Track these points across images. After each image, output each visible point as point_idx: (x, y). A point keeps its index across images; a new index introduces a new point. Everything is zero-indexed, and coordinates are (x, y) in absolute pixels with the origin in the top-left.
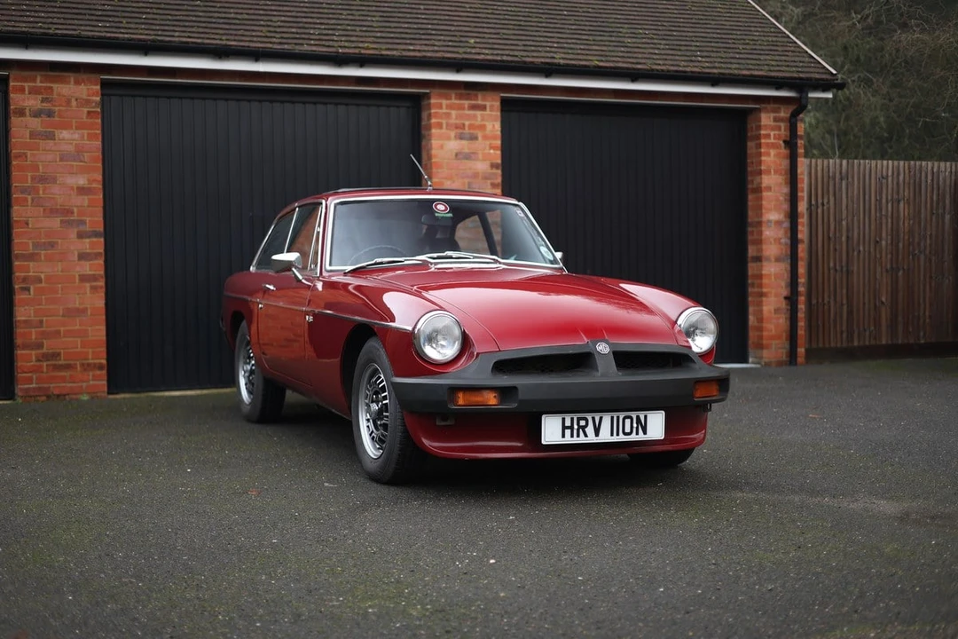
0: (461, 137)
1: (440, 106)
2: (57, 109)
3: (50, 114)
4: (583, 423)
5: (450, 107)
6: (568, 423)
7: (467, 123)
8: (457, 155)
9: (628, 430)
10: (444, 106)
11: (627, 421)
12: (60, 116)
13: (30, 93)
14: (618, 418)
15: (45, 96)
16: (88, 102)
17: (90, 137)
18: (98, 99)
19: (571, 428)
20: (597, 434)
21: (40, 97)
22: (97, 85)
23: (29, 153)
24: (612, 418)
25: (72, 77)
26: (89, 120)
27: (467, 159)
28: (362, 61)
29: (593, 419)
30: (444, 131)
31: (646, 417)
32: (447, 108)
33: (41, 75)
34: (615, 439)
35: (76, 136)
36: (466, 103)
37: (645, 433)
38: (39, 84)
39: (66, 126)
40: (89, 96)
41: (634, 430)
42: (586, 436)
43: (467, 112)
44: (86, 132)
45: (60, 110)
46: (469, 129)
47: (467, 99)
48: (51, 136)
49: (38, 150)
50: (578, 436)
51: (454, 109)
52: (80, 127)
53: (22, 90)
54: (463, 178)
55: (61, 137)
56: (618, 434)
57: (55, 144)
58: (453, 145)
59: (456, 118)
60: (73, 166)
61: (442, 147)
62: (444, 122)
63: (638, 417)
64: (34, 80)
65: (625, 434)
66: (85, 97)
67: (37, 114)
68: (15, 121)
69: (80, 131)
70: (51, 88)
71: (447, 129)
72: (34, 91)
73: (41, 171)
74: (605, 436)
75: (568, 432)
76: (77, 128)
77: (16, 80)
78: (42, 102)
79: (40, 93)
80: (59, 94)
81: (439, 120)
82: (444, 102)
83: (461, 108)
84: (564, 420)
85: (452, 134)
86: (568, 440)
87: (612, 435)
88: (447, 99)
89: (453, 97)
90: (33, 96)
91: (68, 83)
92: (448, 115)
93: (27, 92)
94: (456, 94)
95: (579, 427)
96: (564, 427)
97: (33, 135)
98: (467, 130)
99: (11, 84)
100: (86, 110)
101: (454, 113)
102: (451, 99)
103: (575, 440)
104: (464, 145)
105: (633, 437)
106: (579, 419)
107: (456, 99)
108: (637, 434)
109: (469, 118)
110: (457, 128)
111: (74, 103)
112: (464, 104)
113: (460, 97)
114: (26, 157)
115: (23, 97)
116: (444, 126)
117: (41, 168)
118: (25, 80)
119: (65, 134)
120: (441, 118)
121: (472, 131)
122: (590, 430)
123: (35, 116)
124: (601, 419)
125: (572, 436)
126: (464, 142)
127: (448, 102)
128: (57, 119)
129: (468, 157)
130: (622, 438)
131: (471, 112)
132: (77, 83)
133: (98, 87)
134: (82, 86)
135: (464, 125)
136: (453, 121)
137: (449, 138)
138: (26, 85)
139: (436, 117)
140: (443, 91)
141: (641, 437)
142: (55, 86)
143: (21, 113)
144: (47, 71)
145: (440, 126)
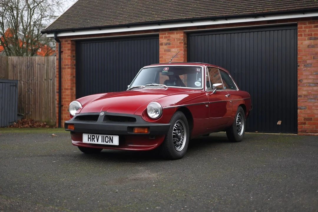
0: (310, 39)
1: (302, 28)
2: (171, 42)
3: (169, 44)
4: (93, 137)
5: (305, 28)
6: (90, 137)
7: (313, 33)
8: (308, 46)
9: (107, 141)
10: (303, 28)
11: (107, 138)
12: (172, 45)
13: (164, 38)
14: (104, 136)
15: (168, 39)
16: (180, 39)
17: (181, 50)
18: (183, 38)
19: (90, 138)
20: (98, 141)
21: (167, 39)
22: (182, 33)
23: (164, 56)
24: (102, 136)
25: (175, 32)
26: (180, 45)
27: (313, 47)
28: (264, 15)
29: (96, 136)
30: (303, 37)
31: (112, 137)
32: (304, 28)
33: (167, 33)
34: (103, 143)
35: (176, 50)
36: (313, 25)
37: (112, 142)
38: (167, 35)
39: (173, 47)
40: (180, 37)
41: (109, 141)
42: (94, 141)
43: (313, 29)
44: (179, 48)
45: (172, 43)
46: (314, 35)
47: (313, 24)
48: (169, 51)
49: (166, 55)
50: (92, 141)
51: (307, 28)
52: (177, 47)
53: (162, 38)
54: (311, 55)
55: (172, 50)
56: (104, 142)
57: (171, 53)
58: (307, 42)
59: (308, 32)
60: (175, 59)
61: (302, 43)
62: (303, 34)
63: (110, 137)
64: (165, 34)
65: (106, 142)
66: (179, 38)
67: (166, 44)
68: (161, 47)
69: (177, 49)
70: (170, 36)
71: (304, 36)
72: (166, 37)
73: (167, 61)
74: (100, 142)
75: (89, 139)
76: (177, 48)
77: (161, 35)
78: (168, 40)
79: (167, 38)
80: (172, 38)
81: (302, 33)
82: (303, 26)
83: (311, 27)
84: (88, 135)
85: (307, 38)
86: (90, 142)
87: (102, 142)
88: (304, 25)
89: (307, 24)
90: (165, 39)
91: (174, 34)
92: (305, 31)
93: (163, 38)
94: (308, 22)
95: (92, 138)
96: (89, 138)
97: (165, 51)
98: (313, 36)
99: (160, 36)
100: (179, 42)
101: (307, 30)
102: (306, 25)
103: (91, 142)
104: (312, 42)
105: (108, 144)
106: (93, 136)
107: (308, 24)
108: (110, 142)
109: (314, 31)
110: (309, 35)
111: (176, 40)
112: (312, 26)
113: (310, 23)
114: (163, 57)
115: (163, 40)
116: (303, 35)
117: (167, 60)
118: (163, 34)
119: (173, 50)
120: (302, 32)
121: (315, 36)
122: (96, 139)
123: (165, 45)
124: (99, 136)
125: (91, 141)
126: (312, 41)
127: (305, 26)
128: (171, 45)
129: (313, 46)
130: (105, 143)
131: (315, 29)
132: (177, 34)
133: (183, 34)
134: (178, 35)
135: (312, 34)
136: (307, 33)
137: (305, 40)
138: (163, 36)
139: (299, 32)
140: (303, 22)
141: (111, 144)
142: (171, 35)
143: (162, 44)
144: (168, 31)
145: (301, 35)
